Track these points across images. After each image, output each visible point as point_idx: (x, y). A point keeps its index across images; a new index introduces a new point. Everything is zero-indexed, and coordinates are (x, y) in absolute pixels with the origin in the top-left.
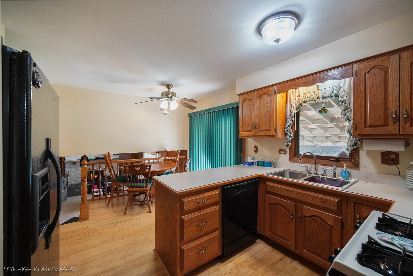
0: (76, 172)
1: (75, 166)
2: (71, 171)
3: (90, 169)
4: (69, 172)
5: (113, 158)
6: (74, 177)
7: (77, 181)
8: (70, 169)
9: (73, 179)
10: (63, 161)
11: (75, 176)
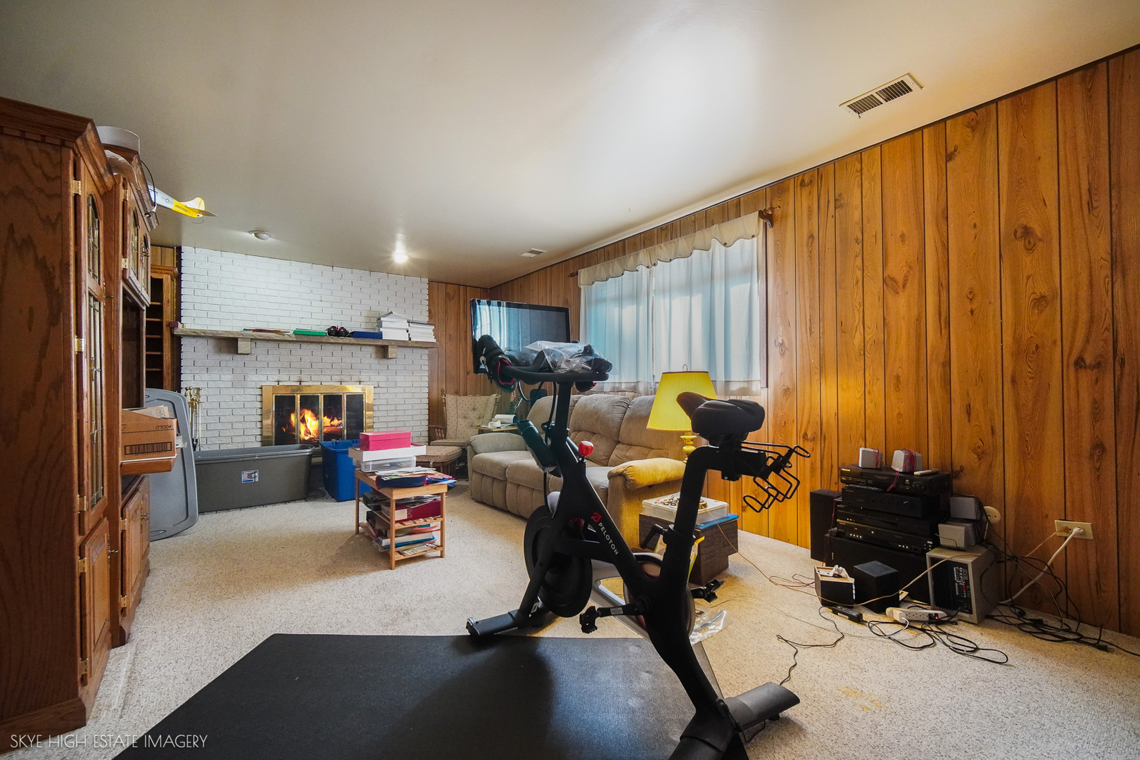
0: (233, 391)
1: (231, 364)
2: (212, 384)
3: (300, 382)
4: (199, 389)
5: (410, 339)
6: (222, 418)
7: (239, 440)
8: (206, 377)
9: (220, 426)
10: (169, 325)
11: (228, 412)
